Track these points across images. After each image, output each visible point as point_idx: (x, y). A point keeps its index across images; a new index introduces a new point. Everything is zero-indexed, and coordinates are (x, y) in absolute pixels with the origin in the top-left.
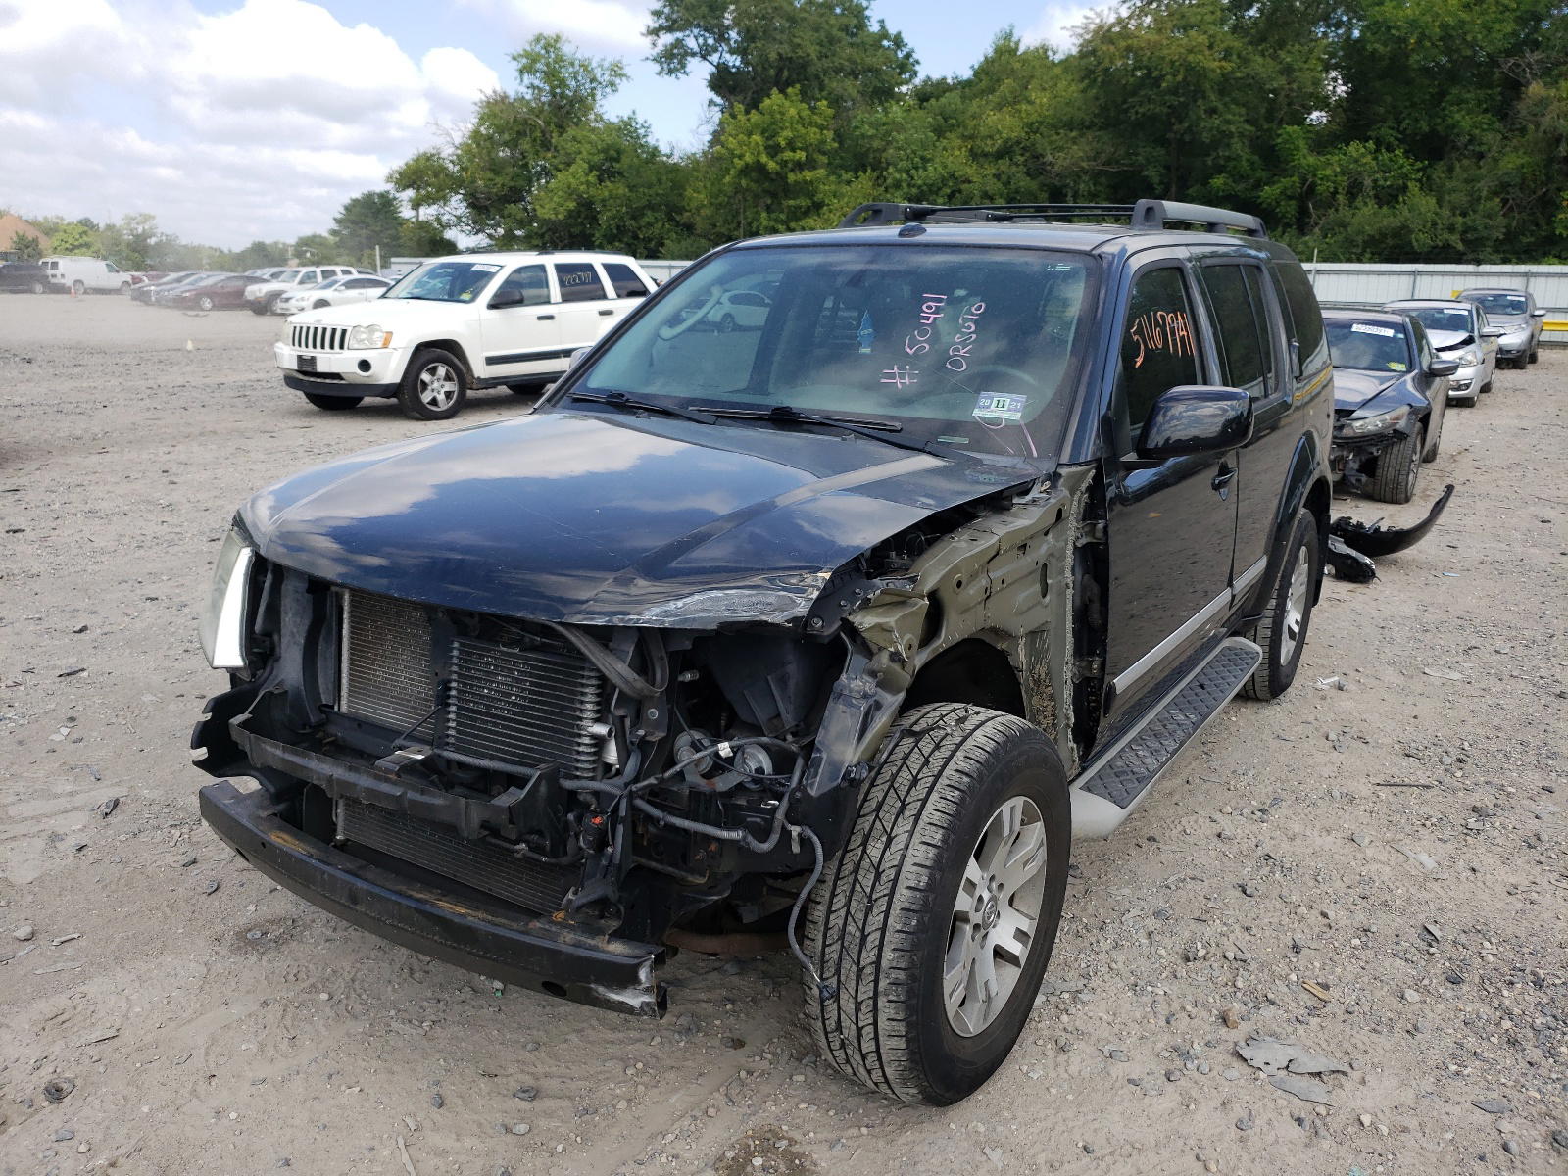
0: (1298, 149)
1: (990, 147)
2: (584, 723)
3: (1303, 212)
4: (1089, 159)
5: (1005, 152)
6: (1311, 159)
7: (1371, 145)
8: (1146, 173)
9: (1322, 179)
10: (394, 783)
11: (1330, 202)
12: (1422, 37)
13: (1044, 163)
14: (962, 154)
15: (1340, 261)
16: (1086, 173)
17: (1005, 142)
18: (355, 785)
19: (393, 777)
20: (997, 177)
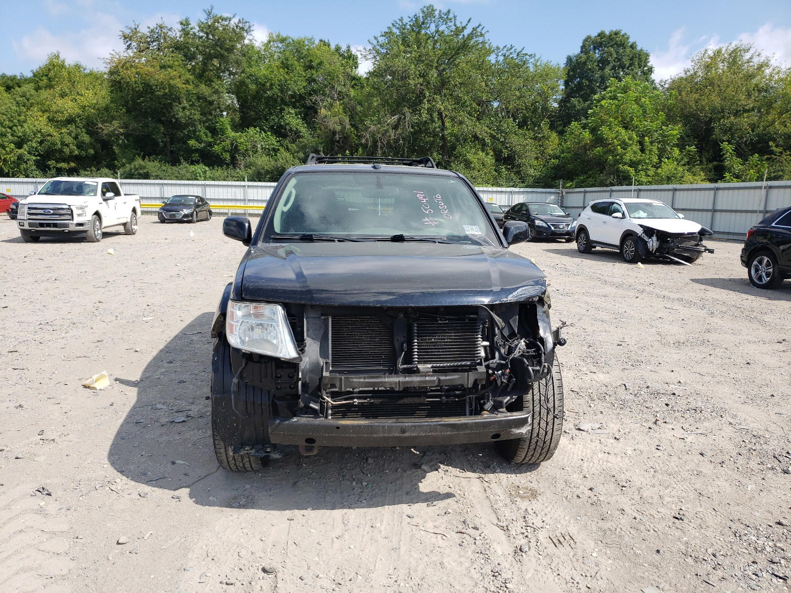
0: (227, 129)
1: (60, 117)
2: (479, 342)
3: (233, 158)
4: (122, 128)
5: (70, 121)
6: (233, 134)
7: (258, 129)
8: (154, 137)
9: (240, 144)
10: (432, 376)
11: (245, 154)
12: (271, 85)
13: (97, 128)
14: (43, 119)
15: (255, 181)
16: (122, 135)
17: (70, 116)
18: (413, 381)
19: (431, 374)
20: (70, 134)
